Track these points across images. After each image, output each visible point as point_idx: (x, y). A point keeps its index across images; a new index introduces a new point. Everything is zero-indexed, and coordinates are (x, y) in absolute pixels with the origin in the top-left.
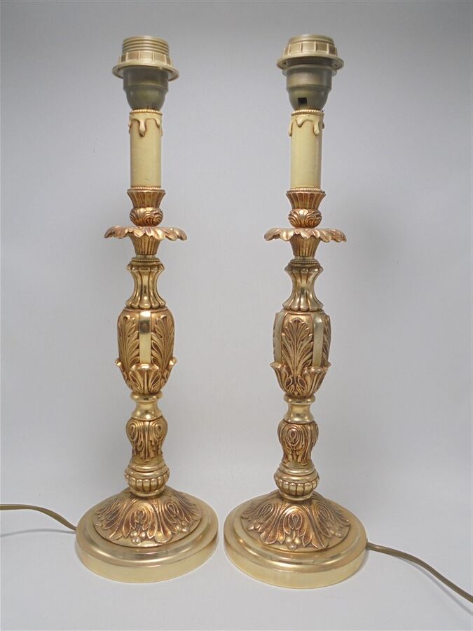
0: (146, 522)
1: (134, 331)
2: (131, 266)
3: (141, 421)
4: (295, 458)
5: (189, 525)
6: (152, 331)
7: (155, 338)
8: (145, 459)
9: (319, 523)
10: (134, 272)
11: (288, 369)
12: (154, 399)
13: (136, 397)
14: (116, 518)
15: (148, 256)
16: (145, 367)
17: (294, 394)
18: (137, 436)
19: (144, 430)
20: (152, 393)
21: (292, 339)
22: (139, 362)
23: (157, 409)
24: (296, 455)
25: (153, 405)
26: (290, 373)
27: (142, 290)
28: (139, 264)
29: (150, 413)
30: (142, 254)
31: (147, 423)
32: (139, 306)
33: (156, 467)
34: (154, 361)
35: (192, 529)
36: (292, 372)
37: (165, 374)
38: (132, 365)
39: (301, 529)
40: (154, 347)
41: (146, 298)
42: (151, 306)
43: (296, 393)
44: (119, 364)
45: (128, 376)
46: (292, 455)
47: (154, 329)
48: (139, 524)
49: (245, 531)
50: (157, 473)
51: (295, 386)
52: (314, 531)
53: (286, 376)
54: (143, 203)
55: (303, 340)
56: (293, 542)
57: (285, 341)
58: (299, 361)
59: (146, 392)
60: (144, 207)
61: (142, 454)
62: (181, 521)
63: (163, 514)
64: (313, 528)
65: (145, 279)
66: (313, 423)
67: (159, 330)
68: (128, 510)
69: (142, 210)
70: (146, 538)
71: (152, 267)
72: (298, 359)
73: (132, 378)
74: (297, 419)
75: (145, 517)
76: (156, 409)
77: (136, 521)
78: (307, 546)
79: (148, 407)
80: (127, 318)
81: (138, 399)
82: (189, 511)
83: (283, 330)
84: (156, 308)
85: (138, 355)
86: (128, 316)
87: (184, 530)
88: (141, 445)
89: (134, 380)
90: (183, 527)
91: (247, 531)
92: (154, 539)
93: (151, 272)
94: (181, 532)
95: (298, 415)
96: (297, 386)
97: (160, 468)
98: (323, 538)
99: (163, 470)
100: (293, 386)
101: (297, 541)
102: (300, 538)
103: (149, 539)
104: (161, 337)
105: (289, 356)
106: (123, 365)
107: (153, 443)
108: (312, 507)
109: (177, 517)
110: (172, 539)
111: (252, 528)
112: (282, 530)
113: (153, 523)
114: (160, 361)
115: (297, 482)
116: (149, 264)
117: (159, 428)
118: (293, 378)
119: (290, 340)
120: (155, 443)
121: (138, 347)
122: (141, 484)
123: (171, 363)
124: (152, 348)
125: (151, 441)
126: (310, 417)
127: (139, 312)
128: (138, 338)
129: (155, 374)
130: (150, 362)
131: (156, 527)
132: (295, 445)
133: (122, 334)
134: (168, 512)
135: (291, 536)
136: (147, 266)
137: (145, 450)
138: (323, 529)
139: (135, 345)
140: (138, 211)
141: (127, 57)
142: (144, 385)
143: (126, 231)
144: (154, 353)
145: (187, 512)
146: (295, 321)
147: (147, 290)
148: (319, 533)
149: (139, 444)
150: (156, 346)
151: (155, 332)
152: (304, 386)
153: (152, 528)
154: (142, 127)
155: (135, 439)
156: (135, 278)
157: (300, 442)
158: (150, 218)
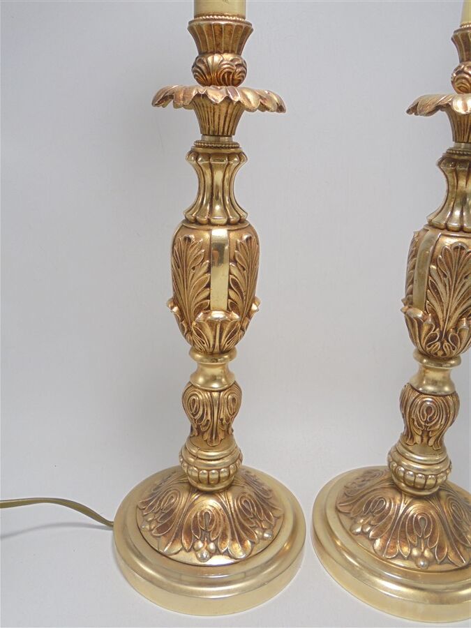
0: (215, 529)
1: (202, 262)
2: (195, 154)
3: (206, 391)
4: (425, 439)
5: (271, 527)
6: (230, 261)
7: (235, 272)
8: (211, 441)
9: (454, 526)
10: (201, 163)
11: (435, 318)
12: (225, 359)
13: (198, 356)
14: (171, 522)
15: (222, 139)
16: (217, 315)
17: (436, 354)
18: (201, 412)
19: (211, 403)
20: (223, 352)
21: (448, 274)
22: (209, 308)
23: (229, 372)
24: (428, 436)
25: (224, 368)
26: (438, 325)
27: (212, 194)
28: (210, 151)
29: (220, 382)
30: (214, 135)
31: (215, 394)
32: (209, 220)
33: (225, 452)
34: (232, 306)
35: (276, 532)
36: (442, 323)
37: (245, 324)
38: (196, 313)
39: (431, 537)
40: (233, 285)
41: (218, 208)
42: (229, 220)
43: (440, 353)
44: (176, 309)
45: (189, 327)
46: (421, 436)
47: (234, 257)
48: (206, 531)
49: (347, 533)
50: (226, 460)
51: (442, 343)
52: (449, 539)
53: (430, 330)
54: (218, 45)
55: (466, 277)
56: (422, 556)
57: (436, 277)
58: (456, 309)
59: (217, 350)
60: (219, 53)
61: (207, 436)
62: (260, 521)
63: (237, 515)
64: (448, 535)
65: (219, 175)
66: (454, 394)
67: (240, 259)
68: (188, 511)
69: (217, 58)
70: (217, 552)
71: (230, 156)
72: (455, 304)
73: (197, 331)
74: (430, 388)
75: (212, 521)
76: (227, 374)
77: (200, 526)
78: (441, 563)
79: (217, 371)
80: (189, 239)
81: (201, 360)
82: (267, 504)
83: (434, 261)
84: (235, 224)
85: (208, 297)
86: (192, 236)
87: (266, 535)
88: (206, 425)
89: (200, 335)
90: (264, 530)
91: (350, 533)
92: (227, 553)
93: (229, 164)
94: (263, 538)
95: (434, 383)
96: (446, 343)
97: (230, 453)
98: (462, 549)
99: (236, 455)
100: (439, 343)
101: (427, 553)
102: (431, 550)
103: (220, 554)
104: (244, 269)
105: (441, 300)
106: (180, 310)
107: (224, 421)
108: (442, 502)
109: (255, 517)
110: (252, 550)
111: (359, 530)
112: (406, 538)
113: (225, 529)
114: (240, 305)
115: (426, 473)
116: (224, 151)
117: (234, 399)
118: (441, 333)
119: (445, 276)
120: (227, 421)
121: (208, 286)
122: (206, 476)
123: (254, 307)
124: (230, 287)
125: (222, 420)
126: (451, 385)
127: (209, 230)
128: (209, 271)
129: (233, 326)
130: (225, 307)
131: (229, 534)
132: (429, 425)
133: (181, 264)
134: (243, 511)
135: (418, 547)
136: (223, 155)
137: (212, 431)
138: (460, 535)
139: (204, 282)
140: (210, 59)
142: (215, 341)
143: (194, 93)
144: (232, 294)
145: (265, 506)
146: (457, 248)
147: (220, 195)
148: (456, 541)
149: (204, 422)
150: (236, 284)
151: (235, 262)
152: (456, 344)
153: (224, 537)
155: (198, 417)
156: (201, 175)
157: (438, 421)
158: (229, 73)
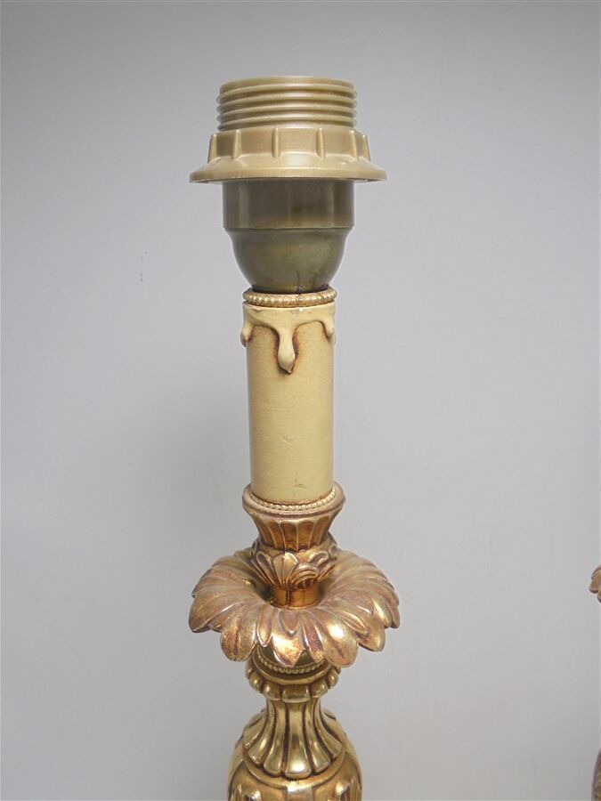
28: (282, 681)
32: (282, 773)
42: (314, 770)
60: (293, 552)
84: (324, 771)
127: (284, 789)
136: (302, 687)
141: (237, 145)
147: (302, 743)
154: (286, 350)
